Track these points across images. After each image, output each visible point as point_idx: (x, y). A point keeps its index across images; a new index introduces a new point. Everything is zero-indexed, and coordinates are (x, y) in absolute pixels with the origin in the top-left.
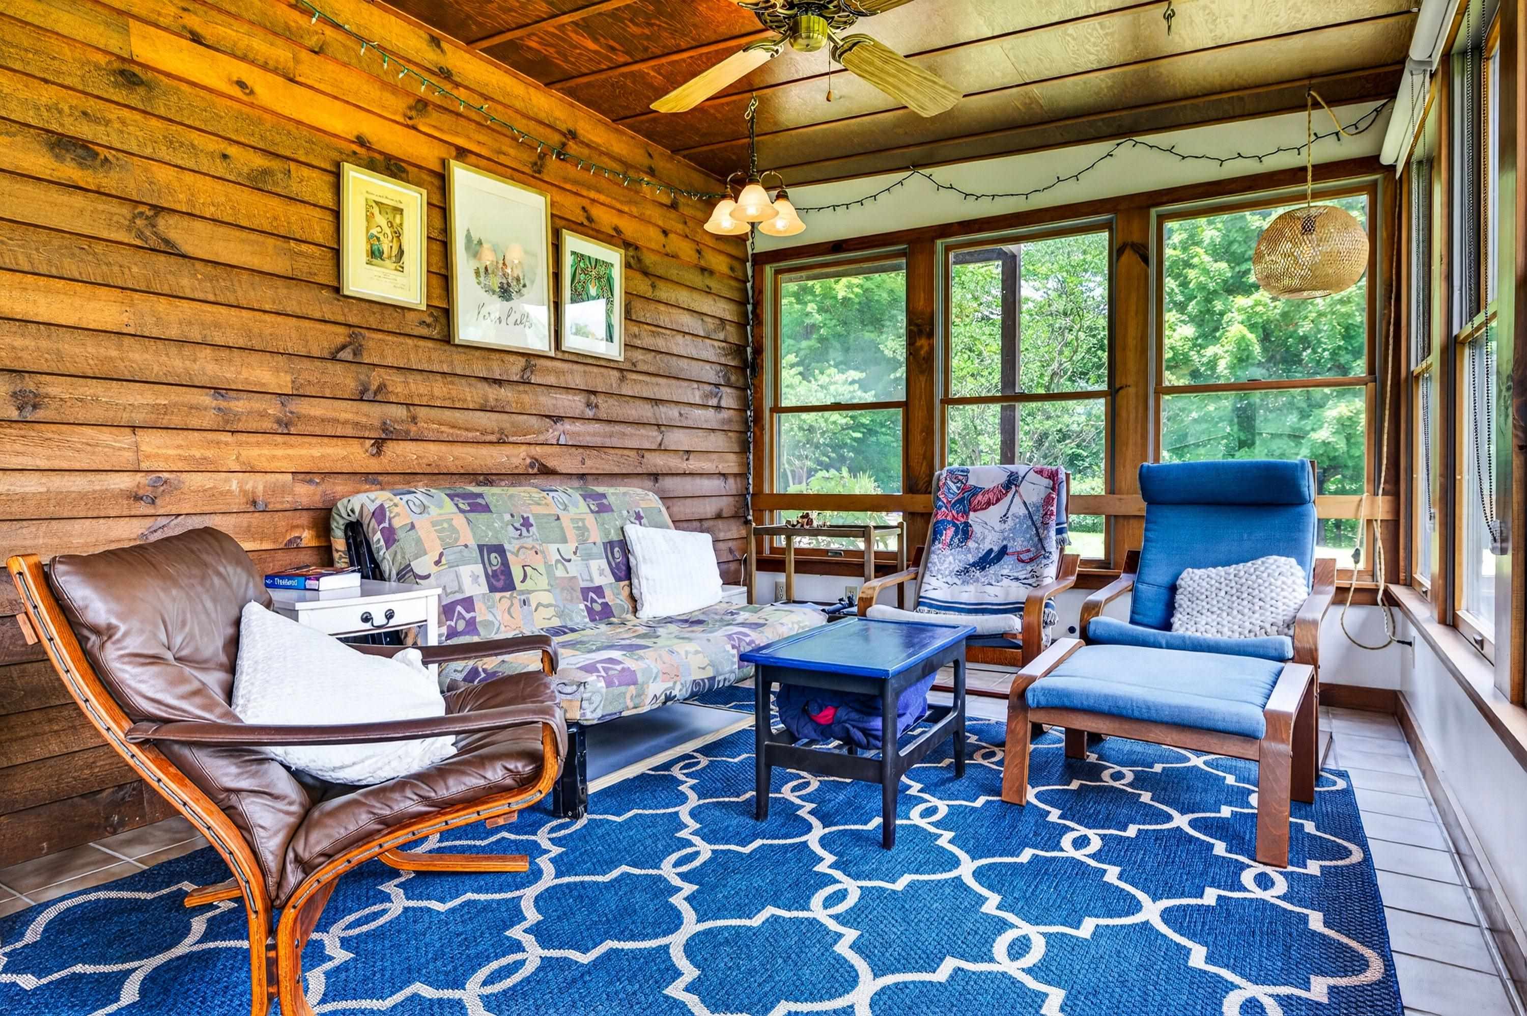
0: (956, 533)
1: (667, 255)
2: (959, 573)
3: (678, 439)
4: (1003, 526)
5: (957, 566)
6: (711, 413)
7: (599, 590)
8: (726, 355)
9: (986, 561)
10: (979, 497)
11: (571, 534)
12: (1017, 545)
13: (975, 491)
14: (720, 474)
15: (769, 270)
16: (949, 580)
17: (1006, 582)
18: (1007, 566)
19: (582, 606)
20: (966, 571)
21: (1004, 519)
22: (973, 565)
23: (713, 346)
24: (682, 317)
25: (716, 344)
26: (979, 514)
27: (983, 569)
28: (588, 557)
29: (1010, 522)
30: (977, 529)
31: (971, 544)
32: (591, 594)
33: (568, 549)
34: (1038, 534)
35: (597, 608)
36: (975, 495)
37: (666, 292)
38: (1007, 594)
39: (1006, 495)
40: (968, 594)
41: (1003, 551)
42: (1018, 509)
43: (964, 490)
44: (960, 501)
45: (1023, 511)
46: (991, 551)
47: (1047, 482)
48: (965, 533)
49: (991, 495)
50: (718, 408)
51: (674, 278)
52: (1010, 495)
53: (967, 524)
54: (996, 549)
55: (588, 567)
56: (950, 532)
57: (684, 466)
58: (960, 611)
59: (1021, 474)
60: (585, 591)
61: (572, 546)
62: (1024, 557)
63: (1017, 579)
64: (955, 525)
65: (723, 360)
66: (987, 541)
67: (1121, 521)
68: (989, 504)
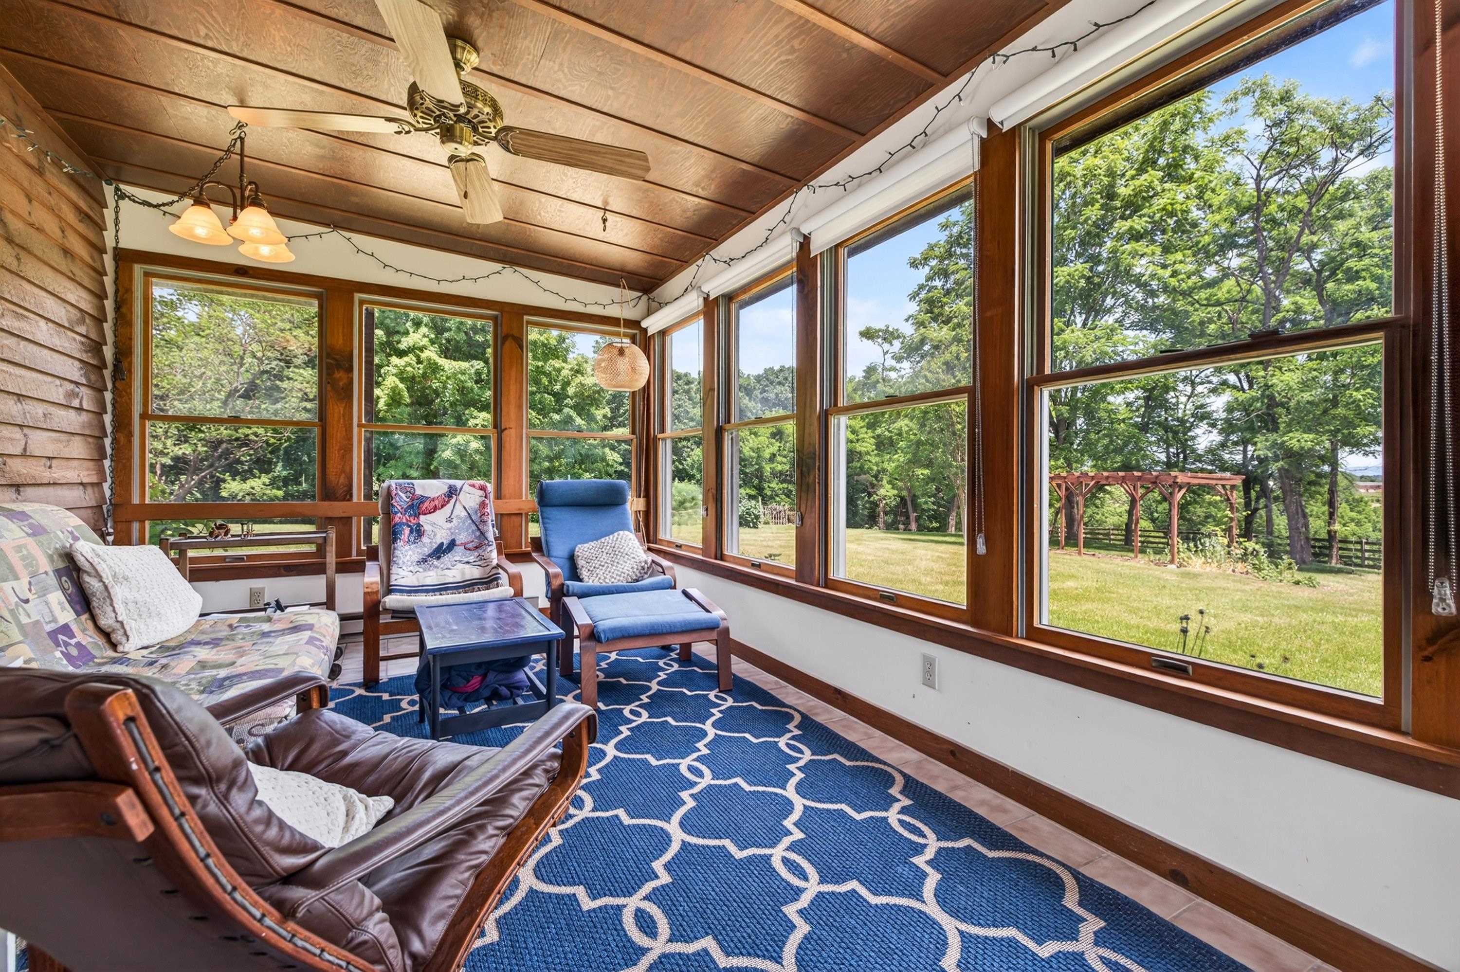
0: (411, 532)
1: (32, 225)
2: (419, 563)
3: (41, 443)
4: (449, 525)
5: (416, 558)
6: (72, 414)
7: (65, 629)
8: (86, 352)
9: (440, 552)
10: (426, 504)
11: (18, 566)
12: (462, 538)
13: (423, 499)
14: (81, 484)
15: (138, 270)
16: (411, 568)
17: (460, 566)
18: (458, 554)
19: (58, 654)
20: (424, 561)
21: (450, 520)
22: (429, 556)
23: (75, 340)
24: (48, 301)
25: (78, 337)
26: (430, 517)
27: (439, 558)
28: (43, 592)
29: (455, 521)
30: (427, 527)
31: (425, 539)
32: (60, 637)
33: (22, 586)
34: (479, 529)
35: (74, 652)
36: (422, 502)
37: (31, 268)
38: (463, 574)
39: (448, 502)
40: (431, 577)
41: (452, 544)
42: (460, 512)
43: (412, 499)
44: (411, 507)
45: (464, 514)
46: (442, 544)
47: (482, 493)
48: (419, 532)
49: (436, 502)
50: (80, 409)
51: (39, 253)
52: (453, 501)
53: (419, 525)
54: (446, 542)
55: (47, 603)
56: (407, 531)
57: (46, 476)
58: (427, 591)
59: (459, 487)
60: (53, 635)
61: (25, 580)
62: (470, 546)
63: (468, 563)
64: (409, 526)
65: (85, 357)
66: (438, 536)
67: (505, 518)
68: (435, 509)
